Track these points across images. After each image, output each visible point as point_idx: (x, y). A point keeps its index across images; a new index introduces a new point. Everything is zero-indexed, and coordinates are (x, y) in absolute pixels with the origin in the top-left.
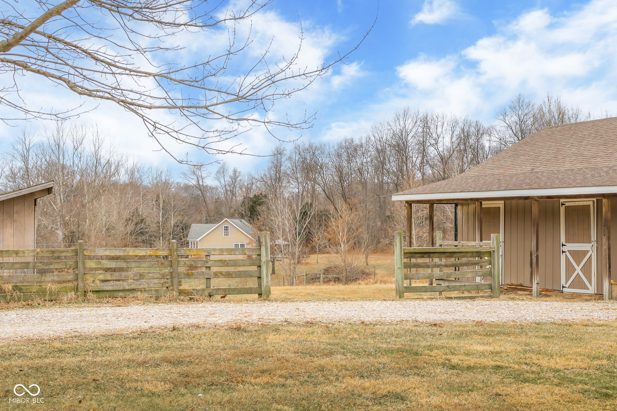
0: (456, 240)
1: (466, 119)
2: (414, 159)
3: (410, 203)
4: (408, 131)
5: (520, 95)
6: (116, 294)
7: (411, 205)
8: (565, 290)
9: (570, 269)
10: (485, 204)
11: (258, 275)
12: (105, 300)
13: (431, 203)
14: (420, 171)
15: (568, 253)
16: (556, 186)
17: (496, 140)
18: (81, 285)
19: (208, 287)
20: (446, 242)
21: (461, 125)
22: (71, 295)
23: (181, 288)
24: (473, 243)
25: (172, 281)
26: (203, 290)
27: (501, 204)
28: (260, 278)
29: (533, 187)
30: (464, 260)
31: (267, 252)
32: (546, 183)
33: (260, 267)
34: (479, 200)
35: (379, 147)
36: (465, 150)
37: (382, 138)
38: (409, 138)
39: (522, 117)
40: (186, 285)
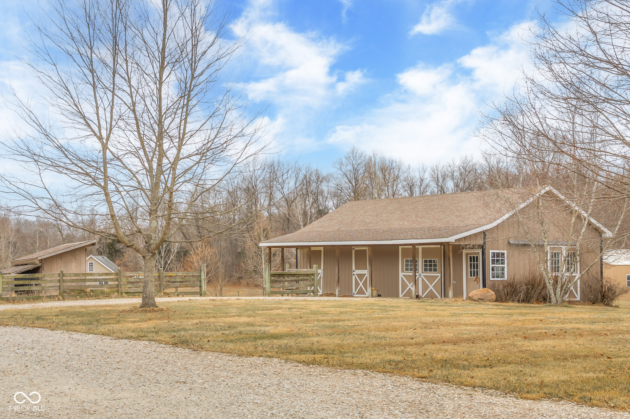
0: (297, 268)
1: (308, 167)
2: (262, 201)
3: (270, 248)
4: (257, 176)
5: (354, 147)
6: (135, 294)
7: (271, 249)
8: (355, 295)
9: (357, 284)
10: (312, 249)
11: (200, 285)
12: (131, 297)
13: (283, 248)
14: (268, 213)
15: (356, 276)
16: (347, 240)
17: (334, 186)
18: (120, 289)
19: (176, 291)
20: (291, 270)
21: (304, 172)
22: (116, 294)
23: (164, 291)
24: (305, 270)
25: (160, 288)
26: (174, 292)
27: (322, 249)
28: (201, 287)
29: (336, 240)
30: (300, 278)
31: (204, 274)
32: (343, 238)
33: (201, 281)
34: (309, 247)
35: (231, 190)
36: (308, 194)
37: (234, 183)
38: (258, 183)
39: (356, 166)
40: (167, 291)
